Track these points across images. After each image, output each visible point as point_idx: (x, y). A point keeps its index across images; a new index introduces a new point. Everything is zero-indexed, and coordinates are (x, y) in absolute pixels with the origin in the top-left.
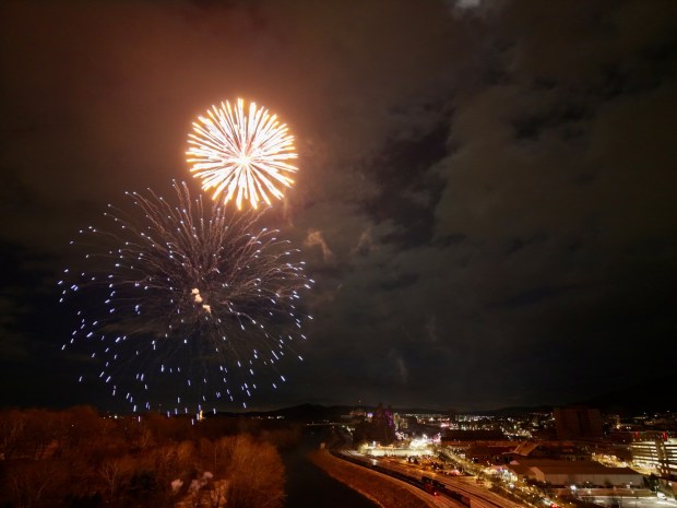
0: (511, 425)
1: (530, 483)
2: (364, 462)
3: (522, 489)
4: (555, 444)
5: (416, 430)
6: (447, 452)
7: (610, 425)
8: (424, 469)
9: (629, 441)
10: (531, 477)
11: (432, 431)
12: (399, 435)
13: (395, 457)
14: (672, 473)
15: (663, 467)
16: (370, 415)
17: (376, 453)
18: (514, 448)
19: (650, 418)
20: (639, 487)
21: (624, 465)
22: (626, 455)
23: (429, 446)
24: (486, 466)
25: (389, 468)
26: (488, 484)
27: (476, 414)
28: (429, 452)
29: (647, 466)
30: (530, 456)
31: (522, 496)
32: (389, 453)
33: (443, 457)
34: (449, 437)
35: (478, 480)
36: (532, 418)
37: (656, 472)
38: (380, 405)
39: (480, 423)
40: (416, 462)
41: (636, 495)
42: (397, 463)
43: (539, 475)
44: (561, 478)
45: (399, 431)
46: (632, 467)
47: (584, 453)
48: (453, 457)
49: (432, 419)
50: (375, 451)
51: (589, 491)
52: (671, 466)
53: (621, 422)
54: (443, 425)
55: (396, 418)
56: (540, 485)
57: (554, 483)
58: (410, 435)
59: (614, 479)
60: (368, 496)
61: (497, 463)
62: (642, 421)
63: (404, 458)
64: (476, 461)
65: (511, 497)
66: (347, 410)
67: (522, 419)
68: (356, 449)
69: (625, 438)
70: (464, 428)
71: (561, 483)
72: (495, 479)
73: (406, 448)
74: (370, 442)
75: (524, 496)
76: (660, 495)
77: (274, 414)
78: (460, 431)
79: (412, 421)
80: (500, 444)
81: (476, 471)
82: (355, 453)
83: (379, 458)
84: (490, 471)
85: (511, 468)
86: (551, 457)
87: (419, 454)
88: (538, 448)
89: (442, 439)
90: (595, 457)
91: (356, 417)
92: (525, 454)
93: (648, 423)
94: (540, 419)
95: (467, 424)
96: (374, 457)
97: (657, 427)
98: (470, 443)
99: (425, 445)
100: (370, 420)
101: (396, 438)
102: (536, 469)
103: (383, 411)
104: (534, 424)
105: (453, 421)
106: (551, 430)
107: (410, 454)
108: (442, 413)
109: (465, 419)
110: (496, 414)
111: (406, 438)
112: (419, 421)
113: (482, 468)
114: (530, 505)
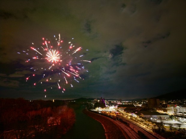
0: (136, 103)
1: (140, 117)
2: (97, 112)
4: (147, 108)
5: (111, 104)
6: (119, 110)
7: (162, 103)
8: (113, 114)
9: (167, 107)
10: (141, 116)
11: (115, 105)
12: (106, 106)
14: (177, 115)
15: (175, 113)
16: (99, 101)
17: (100, 110)
18: (136, 109)
19: (173, 101)
20: (168, 118)
21: (165, 113)
24: (129, 113)
25: (104, 114)
26: (129, 118)
27: (127, 101)
28: (114, 110)
29: (171, 113)
30: (141, 111)
31: (138, 121)
32: (104, 110)
34: (120, 106)
35: (127, 117)
36: (142, 101)
37: (173, 115)
38: (102, 98)
39: (128, 103)
40: (111, 112)
41: (167, 120)
42: (106, 113)
43: (142, 115)
44: (148, 116)
45: (107, 104)
46: (167, 113)
47: (155, 110)
48: (120, 111)
49: (115, 102)
50: (99, 109)
51: (155, 119)
52: (177, 113)
53: (165, 102)
54: (119, 103)
55: (106, 102)
56: (143, 118)
57: (146, 117)
58: (109, 106)
59: (162, 116)
60: (98, 121)
61: (132, 112)
62: (171, 102)
63: (107, 111)
64: (126, 112)
65: (135, 121)
66: (93, 99)
67: (139, 101)
68: (95, 109)
69: (165, 106)
70: (123, 104)
72: (131, 116)
73: (108, 109)
74: (99, 107)
75: (138, 120)
76: (173, 120)
77: (73, 100)
78: (122, 105)
79: (110, 102)
80: (133, 108)
81: (126, 114)
82: (95, 110)
83: (101, 111)
85: (135, 114)
86: (146, 111)
87: (112, 110)
88: (142, 109)
89: (118, 107)
90: (157, 111)
91: (95, 101)
92: (139, 110)
94: (144, 101)
95: (124, 103)
96: (100, 111)
97: (174, 104)
98: (125, 108)
99: (113, 108)
100: (99, 102)
101: (105, 106)
102: (142, 114)
103: (102, 100)
104: (142, 103)
105: (121, 102)
106: (147, 104)
107: (109, 110)
108: (118, 100)
109: (124, 102)
110: (132, 100)
111: (108, 106)
112: (112, 102)
113: (128, 114)
114: (140, 122)
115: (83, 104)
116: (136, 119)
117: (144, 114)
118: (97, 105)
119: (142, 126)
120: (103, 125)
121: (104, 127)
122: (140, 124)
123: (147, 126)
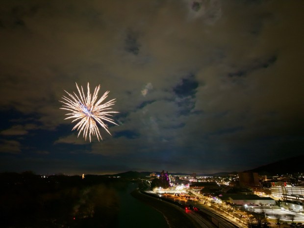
0: (220, 180)
1: (227, 204)
2: (156, 196)
3: (224, 206)
4: (239, 187)
5: (178, 182)
6: (192, 191)
7: (263, 180)
8: (182, 199)
9: (270, 186)
10: (228, 201)
11: (186, 183)
13: (169, 193)
14: (288, 199)
15: (284, 197)
16: (159, 176)
18: (221, 189)
19: (280, 176)
20: (273, 205)
21: (268, 196)
22: (269, 192)
23: (184, 189)
24: (209, 197)
25: (167, 199)
26: (209, 205)
27: (205, 175)
28: (184, 192)
29: (277, 196)
30: (228, 192)
31: (224, 210)
32: (167, 192)
33: (190, 193)
34: (193, 185)
35: (205, 203)
36: (229, 177)
37: (281, 199)
38: (163, 171)
39: (207, 179)
40: (178, 195)
41: (272, 208)
42: (170, 196)
43: (231, 201)
44: (240, 202)
45: (171, 182)
46: (271, 197)
47: (251, 191)
48: (194, 193)
49: (186, 178)
50: (160, 191)
51: (252, 207)
52: (287, 196)
53: (267, 178)
54: (191, 180)
55: (170, 177)
56: (232, 205)
57: (238, 204)
58: (176, 184)
59: (263, 202)
60: (157, 210)
61: (214, 196)
62: (276, 178)
63: (173, 194)
64: (204, 195)
65: (219, 210)
66: (149, 173)
67: (224, 177)
68: (152, 190)
69: (268, 185)
70: (199, 181)
71: (241, 204)
72: (212, 202)
73: (174, 190)
74: (158, 187)
75: (224, 209)
76: (282, 208)
77: (116, 175)
79: (177, 178)
80: (215, 188)
81: (204, 199)
82: (152, 192)
83: (162, 194)
84: (210, 199)
85: (220, 198)
87: (180, 192)
88: (231, 189)
89: (190, 186)
90: (255, 193)
91: (153, 177)
92: (225, 192)
93: (279, 179)
94: (233, 177)
95: (200, 179)
96: (160, 194)
97: (283, 181)
98: (202, 188)
99: (182, 188)
100: (158, 178)
101: (170, 185)
102: (230, 198)
103: (164, 174)
104: (230, 180)
105: (195, 178)
106: (237, 182)
107: (176, 192)
108: (190, 175)
109: (200, 177)
110: (214, 175)
111: (174, 186)
112: (180, 178)
113: (207, 198)
114: (227, 213)
115: (133, 181)
116: (220, 207)
117: (234, 199)
118: (156, 183)
119: (230, 218)
121: (167, 220)
122: (228, 215)
123: (239, 219)
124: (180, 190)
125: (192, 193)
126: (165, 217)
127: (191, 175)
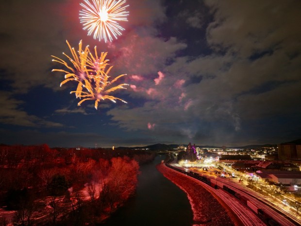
0: (253, 153)
1: (271, 183)
2: (181, 170)
5: (207, 154)
6: (222, 166)
8: (211, 174)
11: (215, 155)
12: (199, 157)
13: (196, 167)
16: (186, 148)
17: (187, 165)
18: (258, 164)
23: (213, 162)
24: (244, 173)
25: (194, 174)
26: (246, 183)
28: (213, 165)
30: (267, 168)
31: (268, 192)
32: (193, 166)
33: (220, 168)
34: (223, 158)
35: (240, 181)
36: (263, 150)
38: (190, 144)
39: (238, 152)
40: (207, 170)
42: (197, 171)
43: (276, 180)
45: (199, 155)
47: (295, 166)
48: (225, 167)
49: (215, 150)
55: (198, 150)
58: (204, 157)
60: (181, 187)
63: (200, 168)
64: (238, 170)
65: (260, 191)
66: (176, 146)
67: (258, 150)
68: (178, 163)
70: (230, 154)
71: (288, 183)
72: (250, 180)
73: (202, 163)
74: (185, 159)
78: (228, 155)
79: (206, 151)
80: (250, 162)
81: (238, 175)
82: (177, 165)
83: (189, 168)
84: (246, 176)
85: (258, 174)
86: (278, 169)
87: (208, 166)
88: (271, 164)
89: (220, 159)
91: (180, 149)
92: (264, 167)
94: (268, 150)
95: (232, 152)
96: (186, 168)
98: (234, 162)
99: (211, 162)
100: (185, 150)
101: (197, 159)
102: (272, 176)
103: (191, 147)
104: (265, 152)
105: (225, 151)
106: (275, 155)
107: (204, 166)
108: (219, 148)
109: (230, 150)
110: (245, 148)
111: (202, 158)
112: (209, 151)
113: (244, 175)
114: (273, 197)
115: (160, 154)
116: (262, 187)
117: (278, 177)
118: (182, 156)
119: (281, 206)
120: (191, 200)
121: (191, 203)
122: (275, 200)
123: (295, 210)
124: (208, 164)
125: (222, 168)
126: (189, 198)
127: (221, 148)
